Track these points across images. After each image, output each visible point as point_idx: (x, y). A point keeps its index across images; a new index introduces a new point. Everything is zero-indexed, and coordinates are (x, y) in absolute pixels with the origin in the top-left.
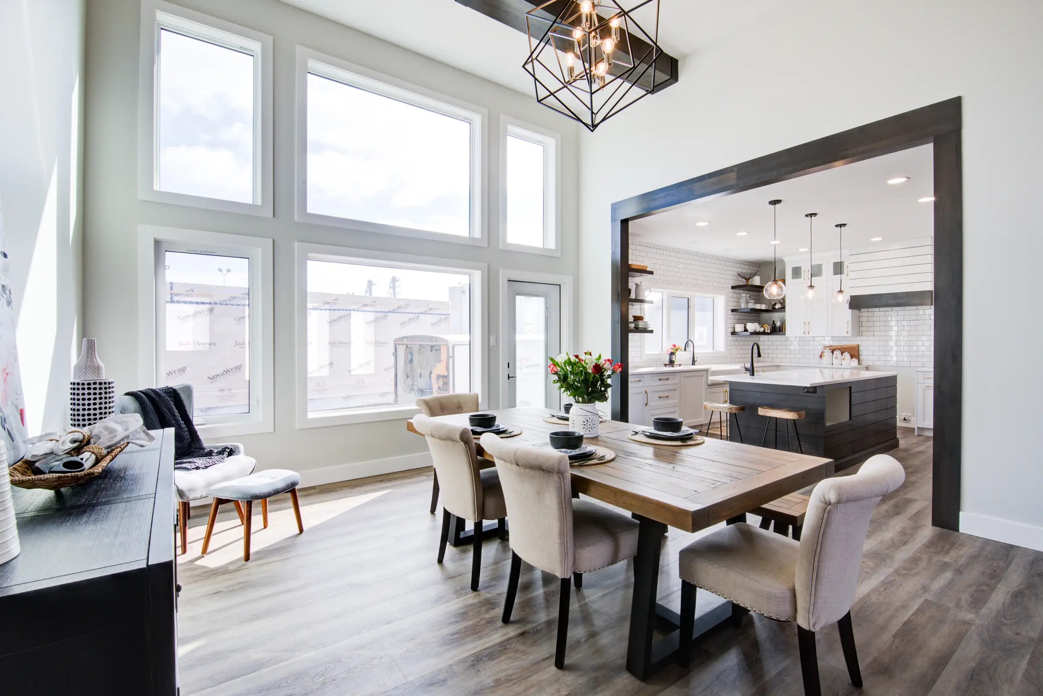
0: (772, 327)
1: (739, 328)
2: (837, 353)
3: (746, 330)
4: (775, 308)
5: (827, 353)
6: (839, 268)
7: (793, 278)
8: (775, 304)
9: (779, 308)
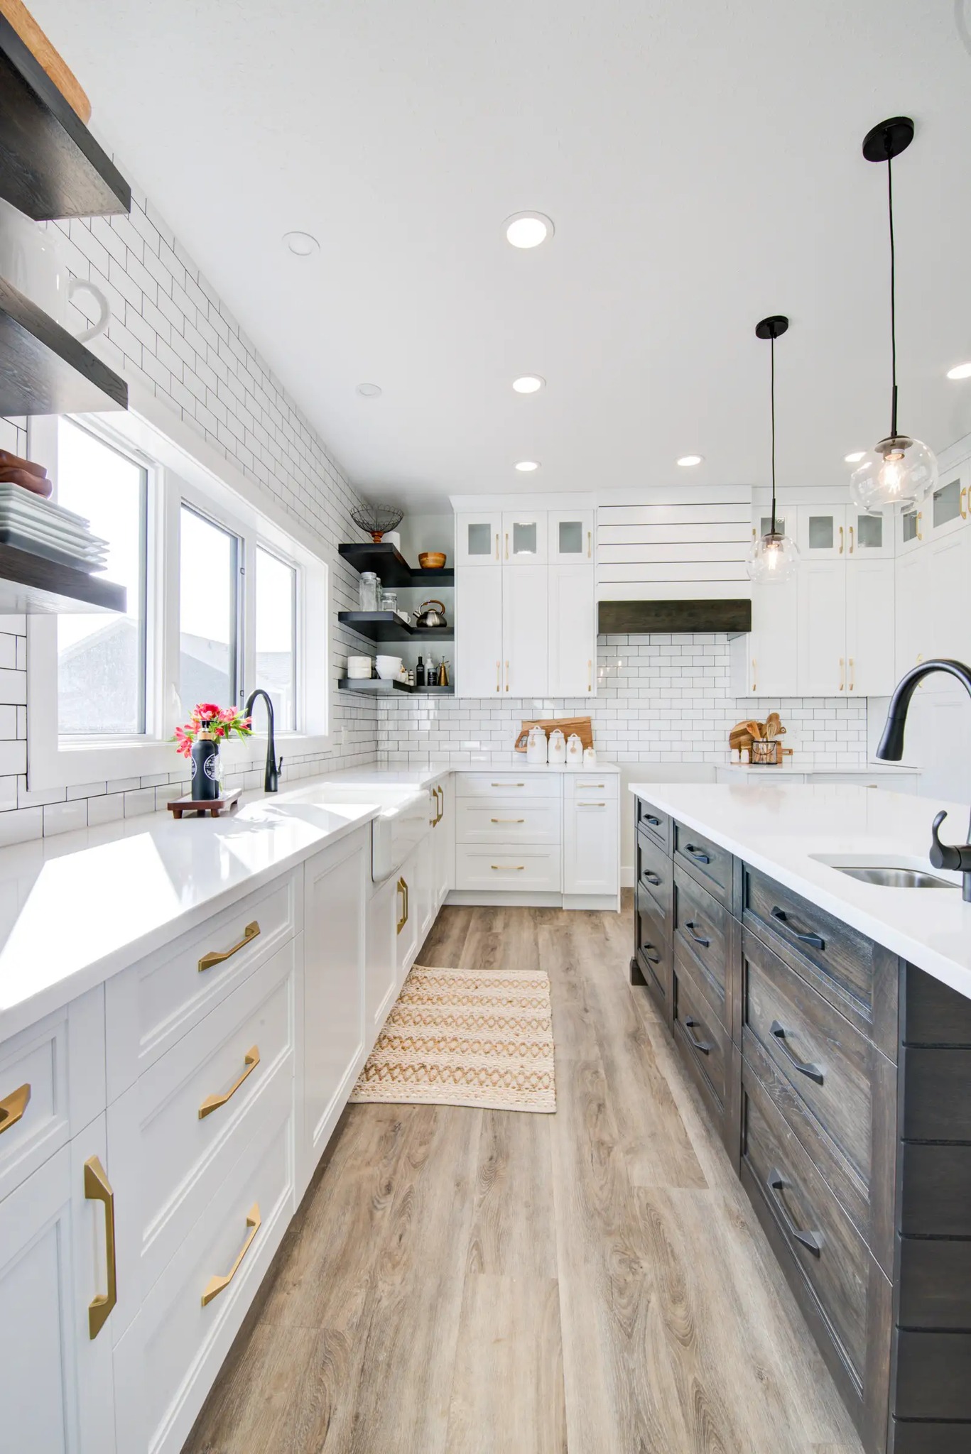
0: (418, 673)
1: (359, 667)
2: (557, 736)
3: (375, 676)
4: (426, 626)
5: (537, 735)
6: (570, 535)
7: (472, 551)
8: (425, 616)
9: (435, 626)
